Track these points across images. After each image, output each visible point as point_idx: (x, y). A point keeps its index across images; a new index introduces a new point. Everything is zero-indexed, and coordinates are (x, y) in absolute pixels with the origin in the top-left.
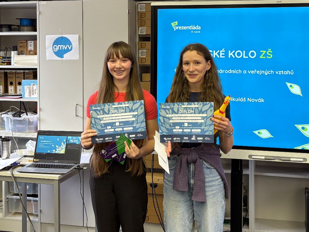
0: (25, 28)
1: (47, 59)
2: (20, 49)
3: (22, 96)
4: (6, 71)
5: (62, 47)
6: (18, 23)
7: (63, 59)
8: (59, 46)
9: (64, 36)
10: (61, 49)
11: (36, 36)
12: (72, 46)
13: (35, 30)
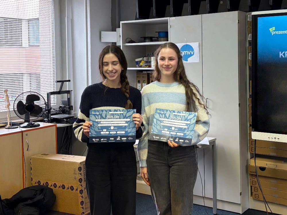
0: (162, 39)
4: (148, 72)
5: (186, 52)
6: (157, 35)
7: (187, 62)
8: (184, 52)
9: (188, 44)
10: (186, 54)
12: (194, 52)
13: (167, 40)
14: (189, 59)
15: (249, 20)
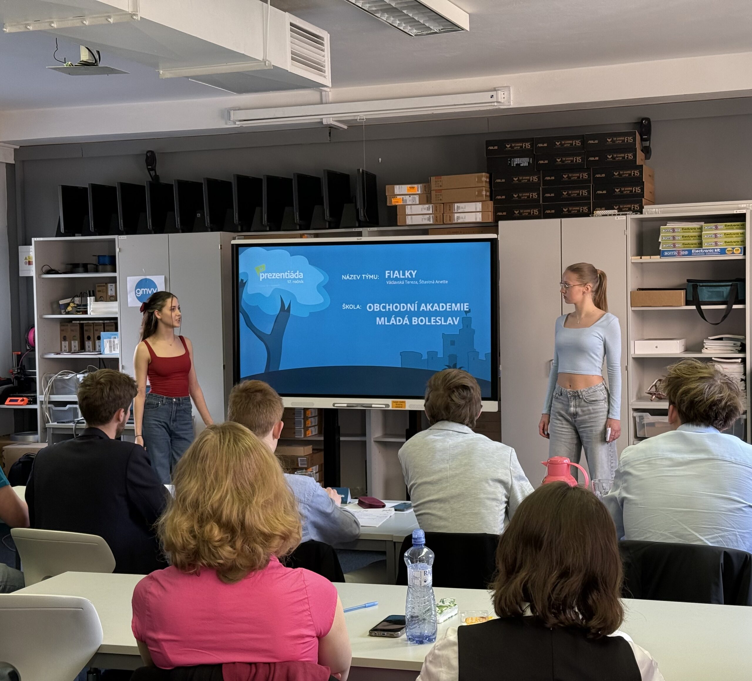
1: (129, 306)
2: (99, 294)
3: (102, 352)
4: (82, 322)
5: (146, 291)
8: (142, 289)
9: (148, 277)
10: (145, 293)
11: (115, 277)
12: (157, 290)
13: (115, 271)
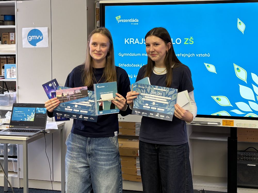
0: (8, 22)
1: (23, 47)
3: (5, 77)
5: (35, 37)
6: (2, 18)
7: (36, 47)
9: (36, 28)
10: (34, 39)
12: (43, 37)
14: (37, 44)
15: (97, 8)
